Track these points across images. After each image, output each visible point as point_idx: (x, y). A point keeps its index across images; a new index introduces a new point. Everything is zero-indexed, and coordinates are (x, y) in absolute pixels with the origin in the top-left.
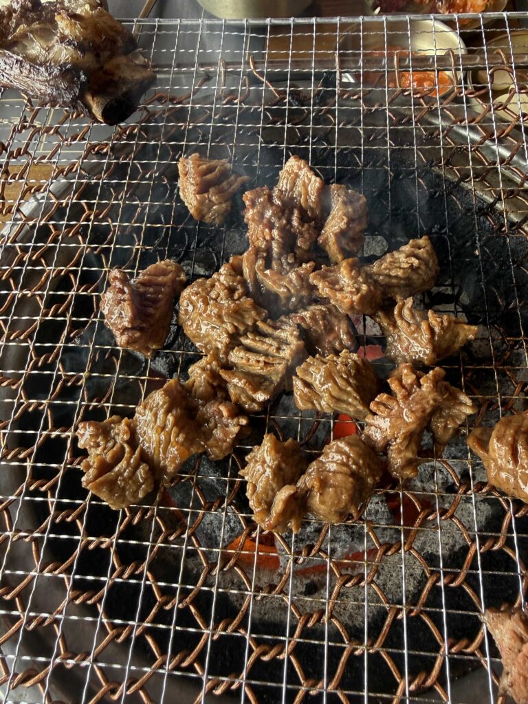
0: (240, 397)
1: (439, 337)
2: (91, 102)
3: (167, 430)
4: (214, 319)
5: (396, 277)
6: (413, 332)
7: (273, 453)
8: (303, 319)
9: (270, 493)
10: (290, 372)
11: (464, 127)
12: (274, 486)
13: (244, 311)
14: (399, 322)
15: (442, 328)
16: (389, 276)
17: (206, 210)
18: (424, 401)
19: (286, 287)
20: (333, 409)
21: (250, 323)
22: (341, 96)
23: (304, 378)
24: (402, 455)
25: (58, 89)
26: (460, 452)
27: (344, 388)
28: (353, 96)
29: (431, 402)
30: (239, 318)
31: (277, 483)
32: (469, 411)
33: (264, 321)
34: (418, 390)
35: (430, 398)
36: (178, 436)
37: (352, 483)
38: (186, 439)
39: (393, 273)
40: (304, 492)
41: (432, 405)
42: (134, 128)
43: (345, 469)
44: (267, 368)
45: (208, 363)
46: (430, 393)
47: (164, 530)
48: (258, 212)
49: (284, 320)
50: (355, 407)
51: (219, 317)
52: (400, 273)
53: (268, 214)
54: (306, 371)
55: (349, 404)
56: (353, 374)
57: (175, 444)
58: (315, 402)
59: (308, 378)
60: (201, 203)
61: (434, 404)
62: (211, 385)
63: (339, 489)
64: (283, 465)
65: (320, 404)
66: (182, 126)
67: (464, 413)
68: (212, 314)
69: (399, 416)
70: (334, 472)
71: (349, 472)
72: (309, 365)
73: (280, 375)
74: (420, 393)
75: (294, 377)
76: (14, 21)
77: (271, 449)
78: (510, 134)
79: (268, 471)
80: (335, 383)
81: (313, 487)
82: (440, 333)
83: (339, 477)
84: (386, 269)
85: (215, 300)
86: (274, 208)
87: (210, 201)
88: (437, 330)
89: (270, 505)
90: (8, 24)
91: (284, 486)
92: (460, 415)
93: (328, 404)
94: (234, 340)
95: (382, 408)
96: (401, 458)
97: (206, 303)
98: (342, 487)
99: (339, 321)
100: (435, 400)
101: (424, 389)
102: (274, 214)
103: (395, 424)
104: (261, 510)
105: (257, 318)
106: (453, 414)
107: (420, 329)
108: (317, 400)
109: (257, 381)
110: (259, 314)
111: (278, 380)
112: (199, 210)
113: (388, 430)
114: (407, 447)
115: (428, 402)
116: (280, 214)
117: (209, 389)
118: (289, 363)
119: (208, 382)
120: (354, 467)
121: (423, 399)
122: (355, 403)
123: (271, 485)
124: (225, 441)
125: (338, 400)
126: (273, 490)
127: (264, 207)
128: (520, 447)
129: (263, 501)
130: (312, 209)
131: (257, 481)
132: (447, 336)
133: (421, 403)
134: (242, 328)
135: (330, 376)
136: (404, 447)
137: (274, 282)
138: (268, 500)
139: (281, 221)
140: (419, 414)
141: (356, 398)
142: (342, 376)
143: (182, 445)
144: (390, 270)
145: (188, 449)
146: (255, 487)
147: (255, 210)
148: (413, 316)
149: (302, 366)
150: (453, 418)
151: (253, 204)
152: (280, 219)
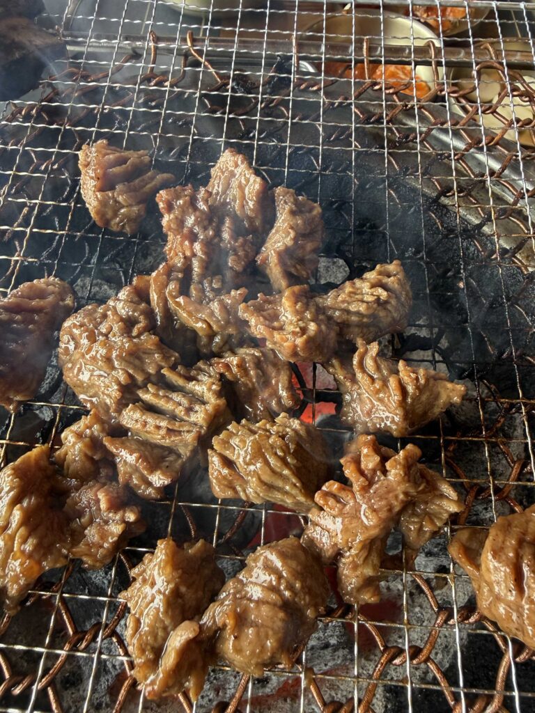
0: (131, 477)
1: (412, 398)
3: (9, 532)
4: (100, 362)
5: (358, 313)
6: (378, 391)
7: (169, 569)
8: (227, 366)
9: (160, 633)
10: (204, 442)
11: (446, 131)
12: (167, 622)
13: (144, 353)
14: (359, 375)
15: (417, 387)
16: (348, 312)
17: (110, 214)
18: (391, 495)
19: (206, 321)
20: (263, 498)
21: (151, 370)
22: (297, 86)
23: (223, 453)
24: (358, 573)
26: (436, 547)
27: (279, 470)
28: (312, 87)
29: (401, 496)
30: (137, 362)
31: (173, 618)
32: (453, 508)
33: (173, 368)
34: (382, 478)
35: (400, 490)
36: (24, 541)
37: (283, 620)
38: (37, 547)
39: (353, 308)
40: (211, 633)
41: (402, 501)
42: (32, 107)
43: (273, 597)
44: (170, 438)
45: (90, 427)
46: (399, 483)
47: (7, 676)
48: (177, 218)
49: (203, 367)
50: (295, 497)
51: (108, 360)
52: (362, 308)
53: (190, 221)
54: (226, 443)
55: (287, 493)
56: (292, 451)
57: (18, 554)
58: (239, 488)
59: (227, 453)
60: (103, 203)
61: (405, 499)
62: (90, 459)
63: (262, 630)
64: (183, 589)
65: (244, 491)
66: (94, 109)
67: (447, 511)
68: (98, 356)
69: (355, 515)
70: (259, 602)
71: (279, 602)
72: (232, 435)
73: (190, 448)
74: (385, 482)
75: (209, 452)
77: (166, 563)
78: (500, 142)
79: (159, 598)
80: (267, 463)
81: (225, 625)
82: (414, 394)
83: (265, 609)
84: (343, 302)
85: (106, 335)
86: (198, 213)
87: (116, 201)
88: (410, 389)
89: (158, 652)
91: (181, 623)
92: (441, 513)
93: (256, 493)
94: (129, 393)
95: (331, 502)
96: (357, 577)
97: (92, 338)
98: (267, 627)
99: (278, 371)
100: (406, 494)
101: (391, 477)
102: (197, 222)
103: (350, 527)
104: (144, 663)
105: (163, 364)
106: (431, 512)
107: (388, 387)
108: (240, 486)
109: (155, 456)
110: (166, 358)
111: (188, 454)
112: (101, 214)
113: (340, 536)
114: (366, 559)
115: (396, 497)
116: (206, 223)
117: (88, 464)
118: (203, 431)
119: (86, 455)
120: (287, 594)
121: (389, 492)
122: (294, 492)
123: (163, 621)
124: (102, 547)
125: (270, 487)
126: (165, 629)
127: (184, 212)
128: (526, 569)
129: (149, 647)
130: (251, 219)
131: (141, 614)
132: (424, 398)
133: (386, 499)
134: (140, 378)
135: (259, 453)
136: (362, 559)
137: (190, 314)
138: (156, 645)
139: (207, 232)
140: (383, 515)
141: (295, 485)
142: (276, 454)
143: (30, 556)
144: (349, 303)
145: (39, 563)
146: (138, 622)
147: (172, 216)
148: (378, 368)
149: (221, 436)
150: (431, 516)
151: (170, 208)
152: (205, 228)
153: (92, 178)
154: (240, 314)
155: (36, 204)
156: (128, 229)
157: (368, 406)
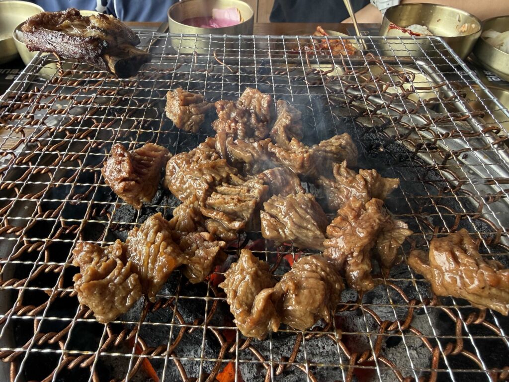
0: (217, 228)
1: (371, 184)
2: (108, 59)
3: (156, 243)
4: (196, 172)
5: (331, 152)
6: (351, 182)
7: (250, 262)
8: (265, 175)
9: (250, 296)
10: (258, 207)
12: (253, 289)
13: (219, 167)
14: (338, 178)
15: (373, 178)
16: (326, 152)
17: (186, 118)
18: (371, 220)
19: (250, 152)
20: (295, 235)
21: (224, 175)
23: (270, 212)
24: (360, 267)
25: (86, 49)
27: (304, 216)
28: (282, 72)
29: (377, 221)
30: (215, 171)
31: (256, 287)
32: (407, 233)
33: (236, 175)
34: (365, 212)
35: (376, 217)
36: (166, 248)
37: (322, 284)
38: (173, 251)
39: (328, 149)
40: (280, 295)
41: (378, 224)
43: (315, 274)
44: (240, 203)
45: (191, 203)
46: (375, 213)
47: (144, 349)
48: (227, 113)
49: (250, 177)
50: (314, 232)
51: (200, 170)
52: (333, 148)
53: (233, 115)
54: (272, 206)
55: (309, 229)
56: (309, 207)
57: (163, 253)
58: (280, 230)
59: (273, 211)
60: (184, 112)
61: (379, 222)
62: (193, 220)
63: (312, 290)
64: (260, 273)
65: (284, 232)
66: (168, 82)
67: (404, 235)
68: (195, 168)
69: (353, 233)
70: (307, 278)
71: (319, 277)
72: (274, 201)
73: (250, 211)
74: (367, 214)
75: (261, 212)
76: (62, 18)
77: (249, 259)
79: (248, 277)
80: (296, 212)
81: (288, 290)
82: (371, 181)
83: (311, 281)
84: (323, 146)
85: (197, 161)
86: (238, 110)
87: (190, 112)
88: (369, 179)
89: (250, 307)
90: (58, 20)
91: (260, 291)
92: (400, 237)
93: (291, 231)
94: (212, 188)
95: (337, 229)
96: (359, 269)
97: (189, 163)
98: (315, 288)
99: (293, 178)
100: (380, 220)
101: (370, 211)
102: (238, 115)
103: (351, 240)
104: (242, 311)
105: (230, 172)
106: (395, 236)
107: (356, 180)
108: (281, 228)
109: (232, 216)
110: (231, 170)
111: (249, 216)
112: (181, 119)
113: (345, 246)
114: (362, 261)
115: (375, 221)
116: (242, 115)
117: (192, 222)
118: (258, 200)
119: (191, 217)
120: (323, 273)
121: (370, 218)
122: (313, 229)
123: (251, 289)
124: (207, 259)
125: (300, 227)
126: (252, 294)
127: (231, 111)
129: (244, 303)
130: (264, 116)
131: (237, 287)
132: (377, 185)
133: (369, 222)
134: (218, 178)
135: (292, 206)
136: (360, 260)
137: (242, 150)
138: (248, 302)
139: (243, 119)
140: (369, 229)
141: (314, 224)
142: (301, 207)
143: (170, 254)
144: (326, 147)
145: (175, 259)
146: (235, 292)
147: (224, 112)
148: (348, 173)
149: (268, 201)
150: (396, 239)
151: (223, 109)
152: (242, 118)
153: (178, 100)
154: (269, 149)
155: (141, 120)
156: (194, 129)
157: (345, 193)
